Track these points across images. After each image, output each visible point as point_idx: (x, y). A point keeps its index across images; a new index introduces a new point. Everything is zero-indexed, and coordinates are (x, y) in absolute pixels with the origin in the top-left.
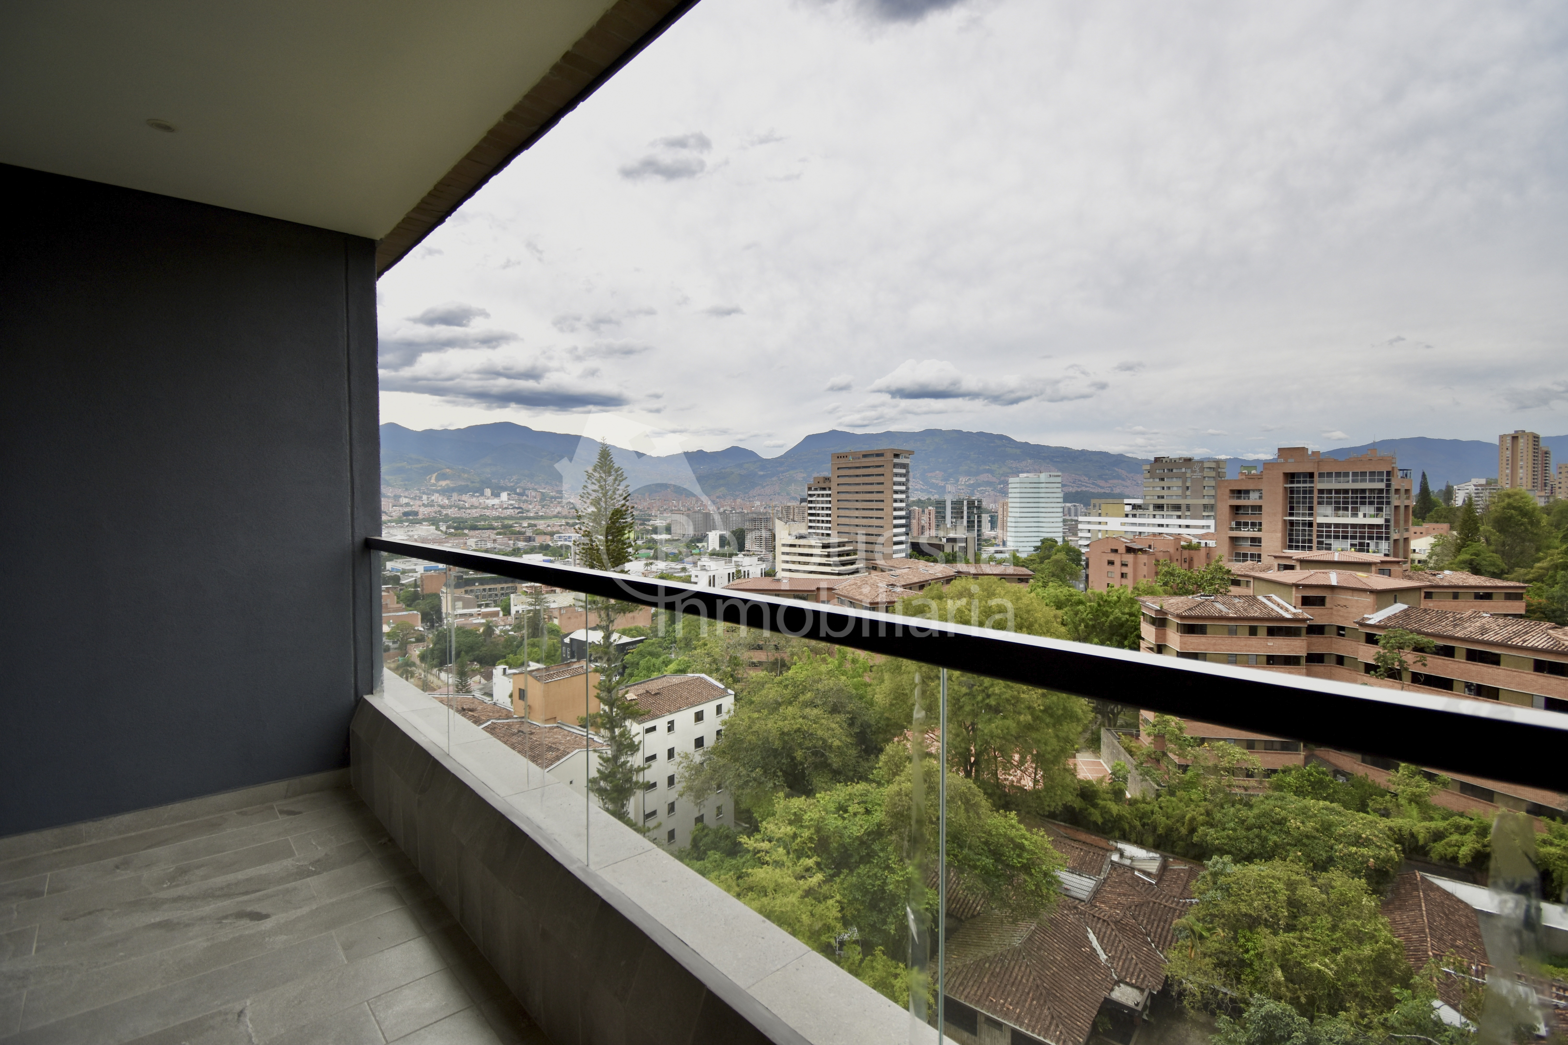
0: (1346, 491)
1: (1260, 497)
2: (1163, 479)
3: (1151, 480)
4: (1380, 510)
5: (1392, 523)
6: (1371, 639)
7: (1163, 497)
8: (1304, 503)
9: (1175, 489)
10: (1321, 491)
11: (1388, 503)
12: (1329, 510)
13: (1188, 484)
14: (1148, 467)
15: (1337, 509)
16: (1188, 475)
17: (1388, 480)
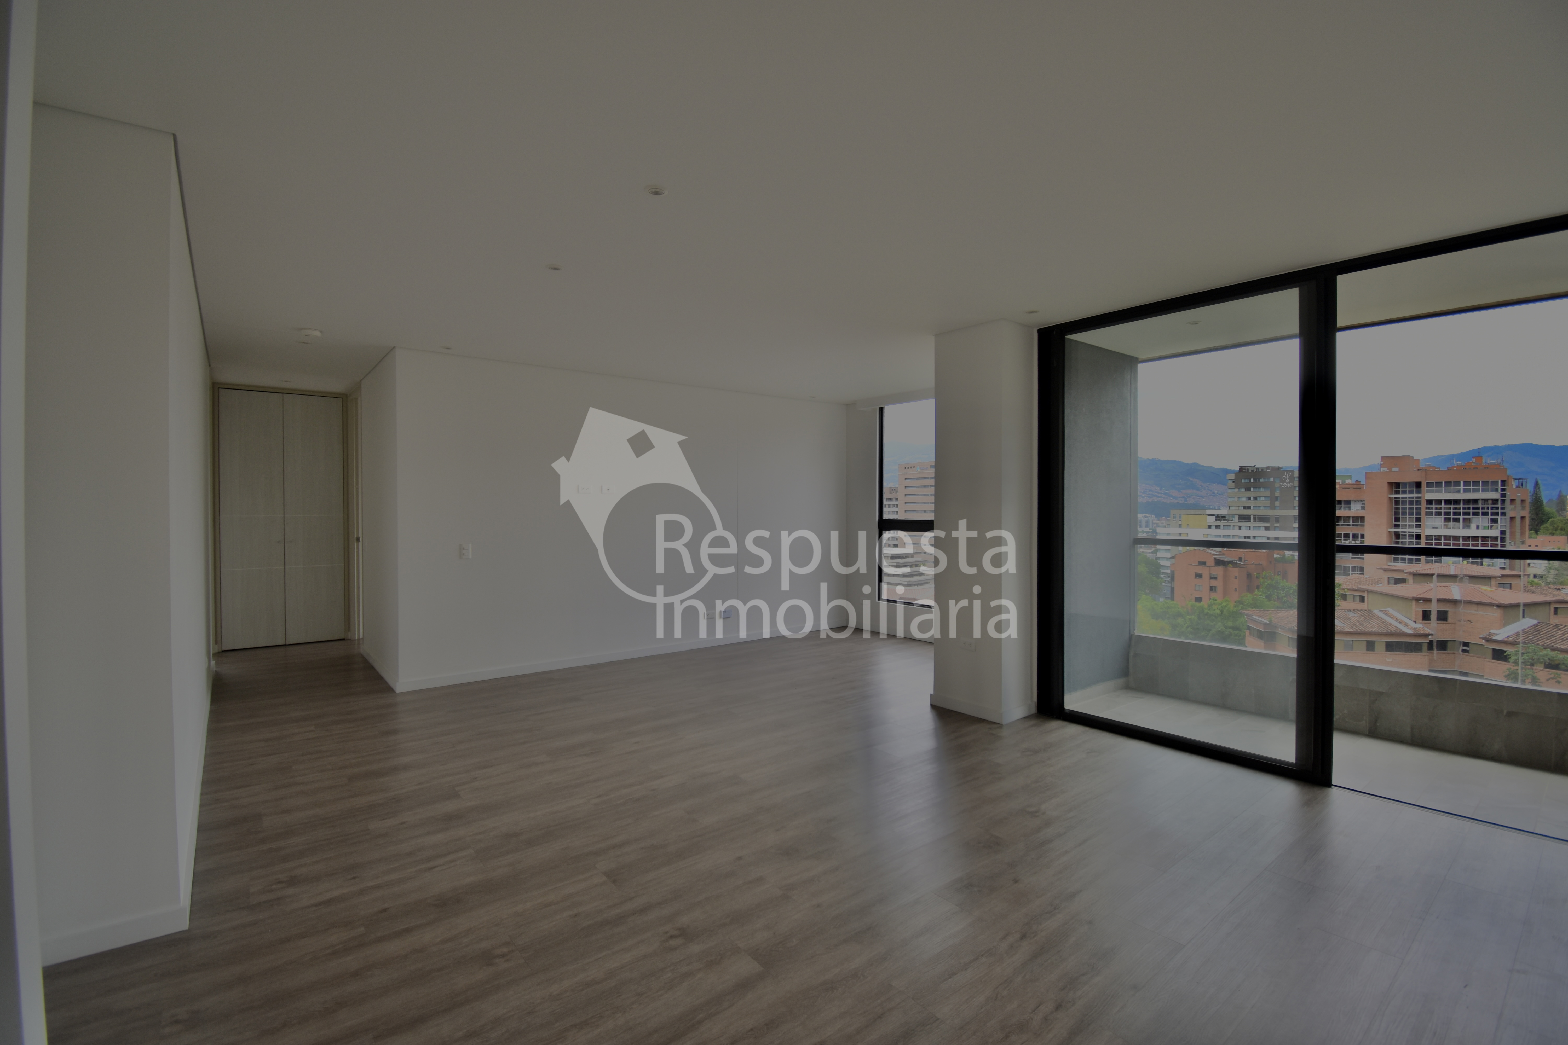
0: (1457, 502)
1: (1363, 508)
2: (1248, 489)
3: (1236, 490)
4: (1494, 521)
5: (1507, 536)
6: (1499, 655)
7: (1249, 508)
8: (1411, 514)
9: (1262, 499)
10: (1430, 502)
11: (1503, 514)
12: (1439, 521)
13: (1277, 494)
14: (1233, 477)
15: (1447, 520)
16: (1277, 485)
17: (1503, 490)
